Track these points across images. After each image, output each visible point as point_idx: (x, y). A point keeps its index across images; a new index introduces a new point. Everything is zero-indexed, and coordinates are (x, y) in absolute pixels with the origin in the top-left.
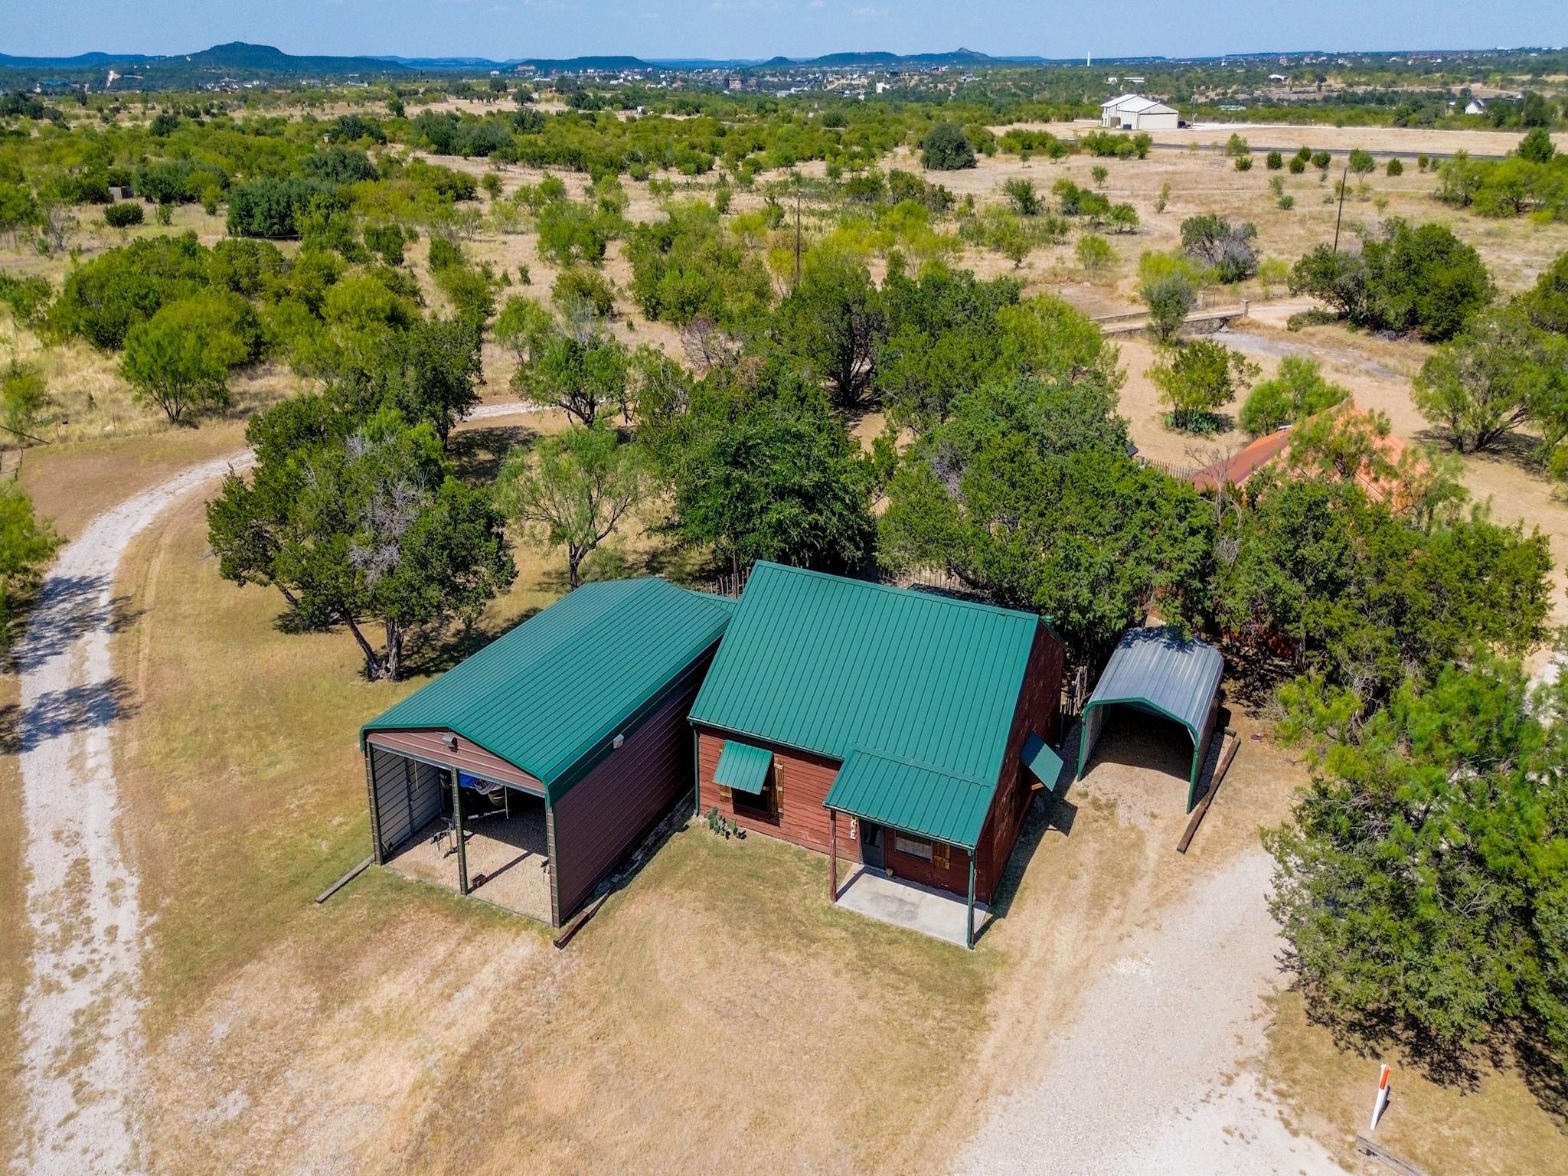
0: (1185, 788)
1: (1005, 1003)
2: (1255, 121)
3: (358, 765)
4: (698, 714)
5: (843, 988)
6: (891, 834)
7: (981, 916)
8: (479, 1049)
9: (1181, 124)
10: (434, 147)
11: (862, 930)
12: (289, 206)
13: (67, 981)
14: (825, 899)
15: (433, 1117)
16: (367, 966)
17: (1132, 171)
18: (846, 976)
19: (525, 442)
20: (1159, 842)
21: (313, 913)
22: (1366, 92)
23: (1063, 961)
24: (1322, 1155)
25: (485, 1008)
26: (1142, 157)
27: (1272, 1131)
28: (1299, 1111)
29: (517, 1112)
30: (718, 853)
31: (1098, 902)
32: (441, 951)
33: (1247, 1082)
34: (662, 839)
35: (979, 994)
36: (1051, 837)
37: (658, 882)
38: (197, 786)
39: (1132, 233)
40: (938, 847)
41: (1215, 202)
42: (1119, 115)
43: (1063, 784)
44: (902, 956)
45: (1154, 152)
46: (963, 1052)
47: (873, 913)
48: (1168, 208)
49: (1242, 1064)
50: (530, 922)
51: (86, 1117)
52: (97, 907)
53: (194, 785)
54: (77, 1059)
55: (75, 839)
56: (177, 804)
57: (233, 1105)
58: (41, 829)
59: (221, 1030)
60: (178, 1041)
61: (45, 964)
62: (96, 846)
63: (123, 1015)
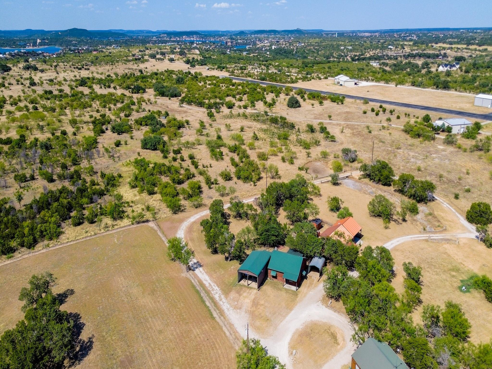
0: (318, 274)
1: (299, 296)
2: (376, 81)
3: (237, 273)
4: (268, 268)
5: (285, 294)
6: (289, 280)
7: (297, 288)
8: (254, 299)
9: (356, 84)
10: (161, 95)
11: (286, 289)
13: (216, 294)
14: (282, 286)
15: (252, 304)
16: (242, 292)
17: (339, 111)
19: (228, 216)
20: (316, 280)
21: (234, 288)
22: (416, 53)
23: (305, 292)
24: (324, 307)
25: (254, 296)
26: (342, 104)
28: (323, 304)
29: (259, 304)
30: (271, 282)
31: (309, 286)
32: (248, 291)
34: (265, 281)
35: (297, 295)
36: (305, 280)
37: (266, 285)
39: (335, 141)
40: (293, 282)
41: (355, 128)
42: (339, 81)
43: (306, 274)
44: (290, 292)
45: (347, 100)
46: (296, 300)
47: (287, 288)
48: (344, 131)
49: (320, 300)
50: (255, 289)
51: (225, 304)
52: (214, 287)
53: (215, 275)
54: (221, 300)
55: (207, 281)
56: (215, 277)
57: (236, 303)
58: (203, 280)
59: (232, 298)
60: (228, 298)
61: (213, 292)
62: (210, 281)
63: (223, 296)
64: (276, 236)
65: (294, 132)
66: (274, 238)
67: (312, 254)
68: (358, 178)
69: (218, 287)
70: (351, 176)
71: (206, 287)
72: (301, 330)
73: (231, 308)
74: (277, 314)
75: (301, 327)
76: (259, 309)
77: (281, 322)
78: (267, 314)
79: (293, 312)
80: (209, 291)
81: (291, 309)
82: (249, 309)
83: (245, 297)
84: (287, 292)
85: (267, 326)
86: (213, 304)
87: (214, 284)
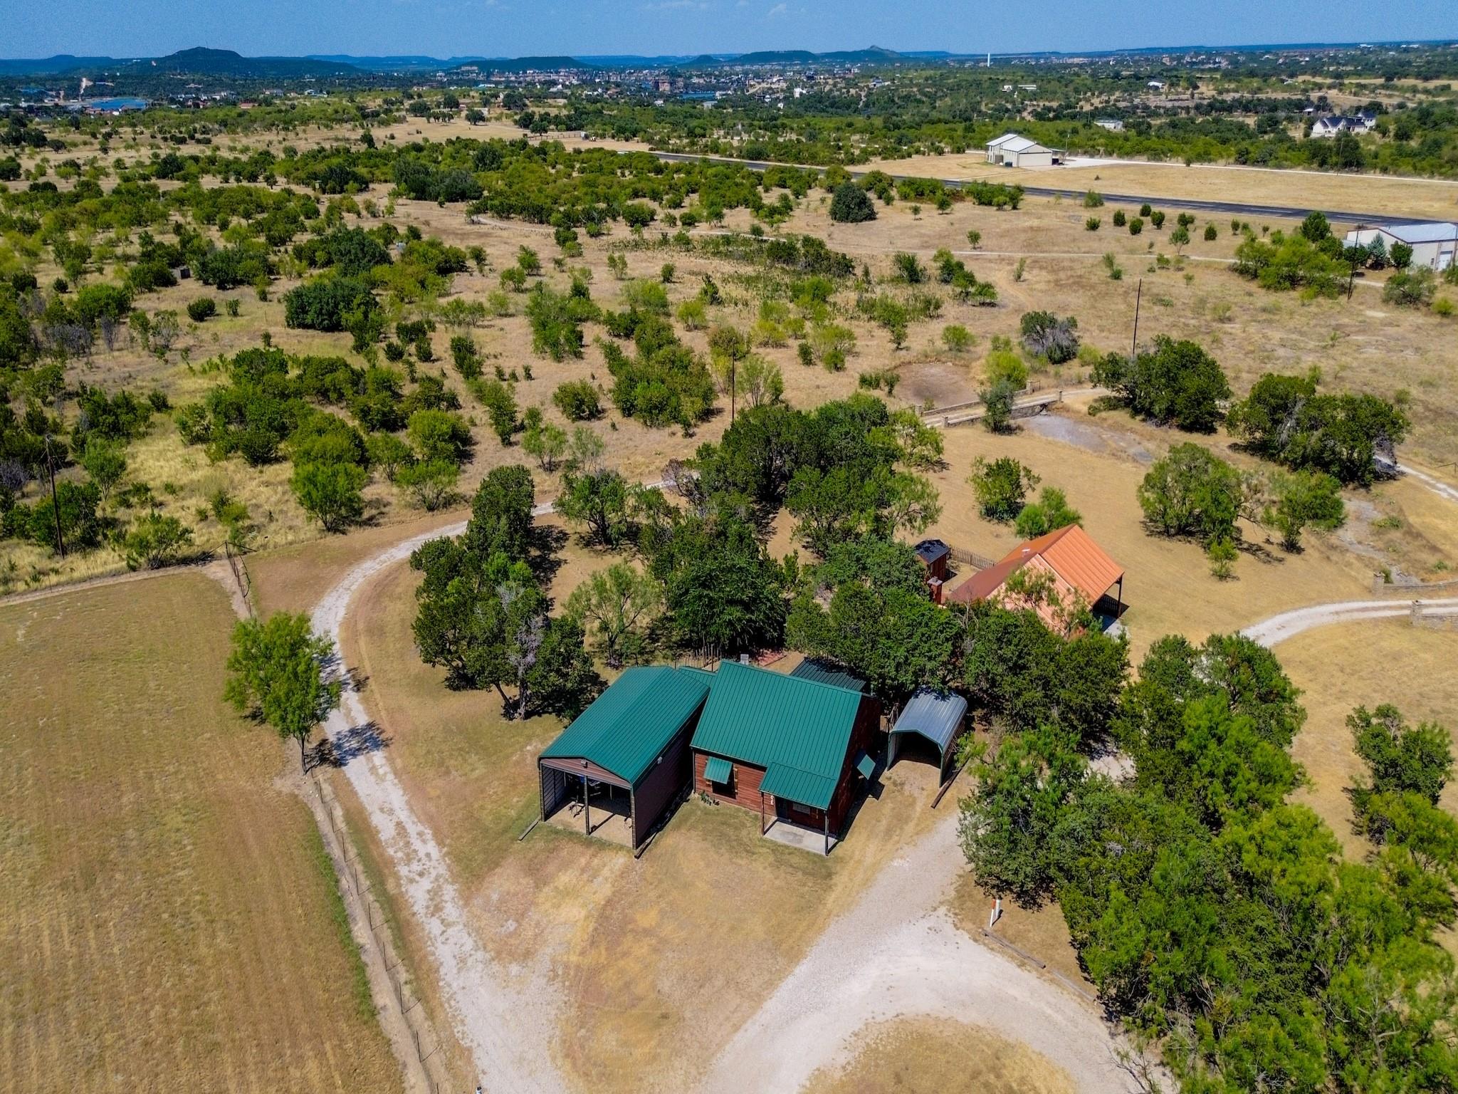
0: (936, 773)
1: (841, 880)
2: (1120, 156)
3: (536, 774)
4: (694, 744)
5: (768, 874)
6: (790, 803)
7: (832, 841)
8: (609, 902)
9: (1055, 161)
10: (412, 195)
11: (776, 848)
12: (336, 305)
13: (417, 878)
14: (759, 834)
15: (596, 929)
16: (551, 868)
17: (1005, 226)
18: (769, 869)
19: (557, 540)
20: (923, 802)
21: (517, 846)
22: (1234, 100)
23: (869, 860)
24: (967, 936)
25: (609, 885)
26: (1015, 208)
27: (948, 928)
28: (962, 920)
29: (630, 927)
30: (706, 813)
31: (889, 832)
32: (583, 861)
34: (678, 806)
35: (829, 876)
36: (870, 800)
37: (678, 827)
38: (440, 782)
39: (992, 305)
40: (813, 809)
41: (1064, 269)
42: (1002, 153)
43: (877, 774)
44: (795, 860)
45: (1028, 200)
46: (820, 900)
47: (781, 840)
48: (1025, 275)
49: (942, 903)
50: (622, 847)
51: (450, 931)
52: (417, 844)
53: (438, 782)
54: (437, 909)
55: (391, 812)
56: (433, 793)
57: (511, 925)
58: (373, 808)
59: (495, 897)
60: (477, 901)
61: (403, 871)
62: (403, 815)
63: (449, 891)
64: (747, 606)
65: (849, 283)
66: (735, 613)
67: (906, 678)
68: (1085, 409)
69: (440, 843)
70: (1058, 405)
71: (377, 843)
72: (838, 1074)
73: (480, 955)
74: (719, 982)
75: (842, 1058)
76: (625, 954)
77: (736, 1028)
78: (665, 985)
79: (803, 969)
80: (391, 863)
81: (794, 956)
82: (574, 958)
83: (565, 894)
84: (779, 863)
85: (655, 1058)
86: (387, 934)
87: (420, 828)
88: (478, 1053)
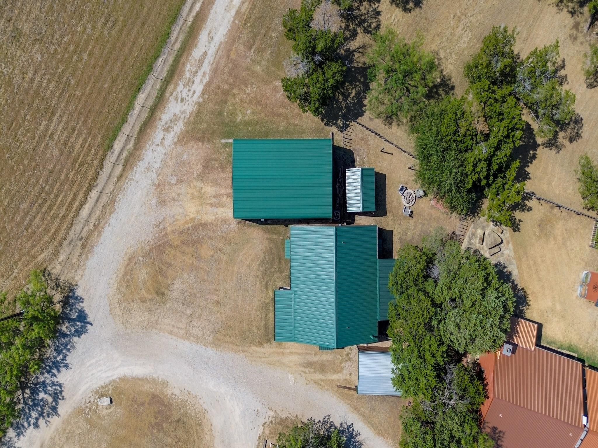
1: (268, 349)
15: (188, 229)
21: (219, 143)
24: (261, 432)
27: (262, 420)
28: (269, 426)
29: (199, 246)
31: (310, 364)
33: (272, 414)
35: (268, 341)
46: (252, 342)
49: (276, 412)
51: (160, 148)
52: (197, 79)
53: (242, 48)
54: (167, 130)
55: (211, 40)
57: (174, 180)
58: (208, 25)
59: (185, 157)
60: (179, 149)
61: (180, 88)
62: (212, 50)
63: (179, 127)
69: (203, 93)
71: (190, 54)
72: (169, 392)
73: (154, 175)
74: (189, 312)
75: (177, 391)
76: (183, 253)
77: (171, 333)
78: (178, 285)
79: (210, 352)
80: (181, 74)
81: (217, 343)
82: (169, 229)
83: (201, 197)
84: (265, 307)
85: (143, 301)
86: (145, 115)
87: (208, 71)
88: (114, 215)
